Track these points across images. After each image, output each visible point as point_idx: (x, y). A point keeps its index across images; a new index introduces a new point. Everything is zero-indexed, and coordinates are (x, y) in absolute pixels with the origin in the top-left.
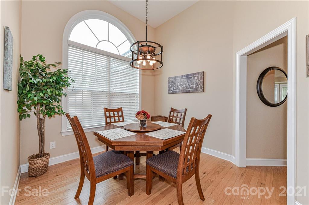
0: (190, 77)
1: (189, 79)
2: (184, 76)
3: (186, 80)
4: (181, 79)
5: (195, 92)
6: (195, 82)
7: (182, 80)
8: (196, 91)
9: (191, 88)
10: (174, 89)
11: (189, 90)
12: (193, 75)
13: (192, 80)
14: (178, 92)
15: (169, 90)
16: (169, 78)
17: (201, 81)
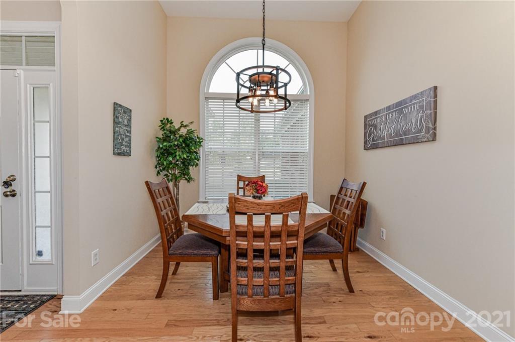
0: (404, 108)
1: (402, 112)
2: (391, 108)
3: (395, 115)
4: (386, 114)
5: (414, 143)
6: (415, 118)
7: (389, 116)
8: (415, 141)
9: (405, 133)
10: (373, 140)
11: (402, 139)
12: (411, 101)
13: (408, 114)
14: (380, 146)
15: (365, 142)
16: (366, 117)
17: (429, 112)
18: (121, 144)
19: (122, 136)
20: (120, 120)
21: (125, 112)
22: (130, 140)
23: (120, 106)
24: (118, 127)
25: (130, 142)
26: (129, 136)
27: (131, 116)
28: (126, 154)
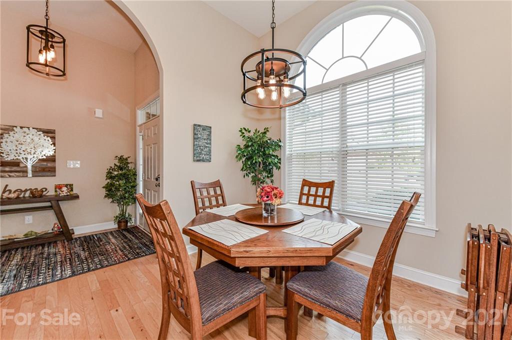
18: (201, 153)
19: (202, 148)
20: (200, 136)
21: (203, 130)
22: (210, 150)
23: (199, 126)
24: (197, 141)
25: (210, 151)
26: (209, 147)
27: (210, 132)
28: (206, 160)
